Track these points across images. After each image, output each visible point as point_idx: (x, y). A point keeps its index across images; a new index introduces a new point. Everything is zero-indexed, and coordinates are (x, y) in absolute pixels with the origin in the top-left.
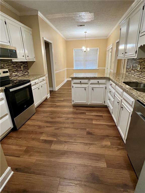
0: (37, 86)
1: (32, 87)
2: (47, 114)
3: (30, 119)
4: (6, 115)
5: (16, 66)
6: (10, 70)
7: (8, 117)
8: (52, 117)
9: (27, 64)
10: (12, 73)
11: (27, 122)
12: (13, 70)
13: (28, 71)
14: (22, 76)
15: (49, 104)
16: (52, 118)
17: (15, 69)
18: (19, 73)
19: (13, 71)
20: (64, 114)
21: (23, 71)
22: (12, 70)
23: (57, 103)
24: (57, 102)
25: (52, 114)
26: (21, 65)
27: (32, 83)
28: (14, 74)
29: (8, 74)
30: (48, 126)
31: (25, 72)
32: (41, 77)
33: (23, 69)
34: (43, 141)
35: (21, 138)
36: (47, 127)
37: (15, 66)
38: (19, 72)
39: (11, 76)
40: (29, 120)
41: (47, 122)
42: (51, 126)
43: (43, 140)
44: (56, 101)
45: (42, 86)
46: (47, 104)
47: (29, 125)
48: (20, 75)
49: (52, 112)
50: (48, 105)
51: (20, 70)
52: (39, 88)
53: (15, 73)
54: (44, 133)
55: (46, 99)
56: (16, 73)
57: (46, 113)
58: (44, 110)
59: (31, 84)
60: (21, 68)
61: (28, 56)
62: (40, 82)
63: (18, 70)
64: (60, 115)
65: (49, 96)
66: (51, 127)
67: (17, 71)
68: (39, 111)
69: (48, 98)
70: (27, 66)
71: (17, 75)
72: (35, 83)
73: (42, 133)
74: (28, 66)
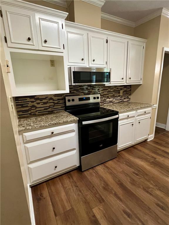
0: (130, 121)
1: (119, 122)
2: (131, 169)
3: (105, 164)
4: (74, 149)
5: (114, 91)
6: (105, 96)
7: (75, 153)
8: (134, 180)
9: (131, 88)
10: (106, 98)
11: (98, 166)
12: (108, 95)
13: (129, 97)
14: (119, 102)
15: (144, 152)
16: (133, 182)
17: (112, 95)
18: (115, 99)
19: (108, 97)
20: (160, 190)
21: (122, 97)
22: (106, 95)
23: (160, 157)
24: (160, 155)
25: (137, 175)
26: (121, 89)
27: (121, 116)
28: (108, 100)
29: (99, 100)
30: (118, 193)
31: (125, 99)
32: (141, 108)
33: (122, 95)
34: (93, 218)
35: (77, 186)
36: (116, 195)
37: (112, 90)
38: (115, 97)
39: (105, 102)
40: (103, 165)
41: (121, 185)
42: (122, 197)
43: (94, 216)
44: (159, 152)
45: (139, 121)
46: (140, 151)
47: (97, 173)
48: (115, 102)
49: (139, 171)
50: (141, 154)
51: (118, 95)
52: (133, 125)
53: (110, 98)
54: (103, 203)
55: (145, 141)
56: (111, 100)
57: (130, 167)
58: (131, 158)
59: (118, 118)
60: (119, 93)
61: (130, 78)
62: (138, 116)
63: (115, 95)
64: (151, 186)
65: (151, 137)
66: (121, 200)
67: (113, 96)
68: (123, 158)
69: (148, 140)
70: (130, 90)
71: (112, 101)
72: (128, 116)
73: (102, 201)
74: (132, 90)
